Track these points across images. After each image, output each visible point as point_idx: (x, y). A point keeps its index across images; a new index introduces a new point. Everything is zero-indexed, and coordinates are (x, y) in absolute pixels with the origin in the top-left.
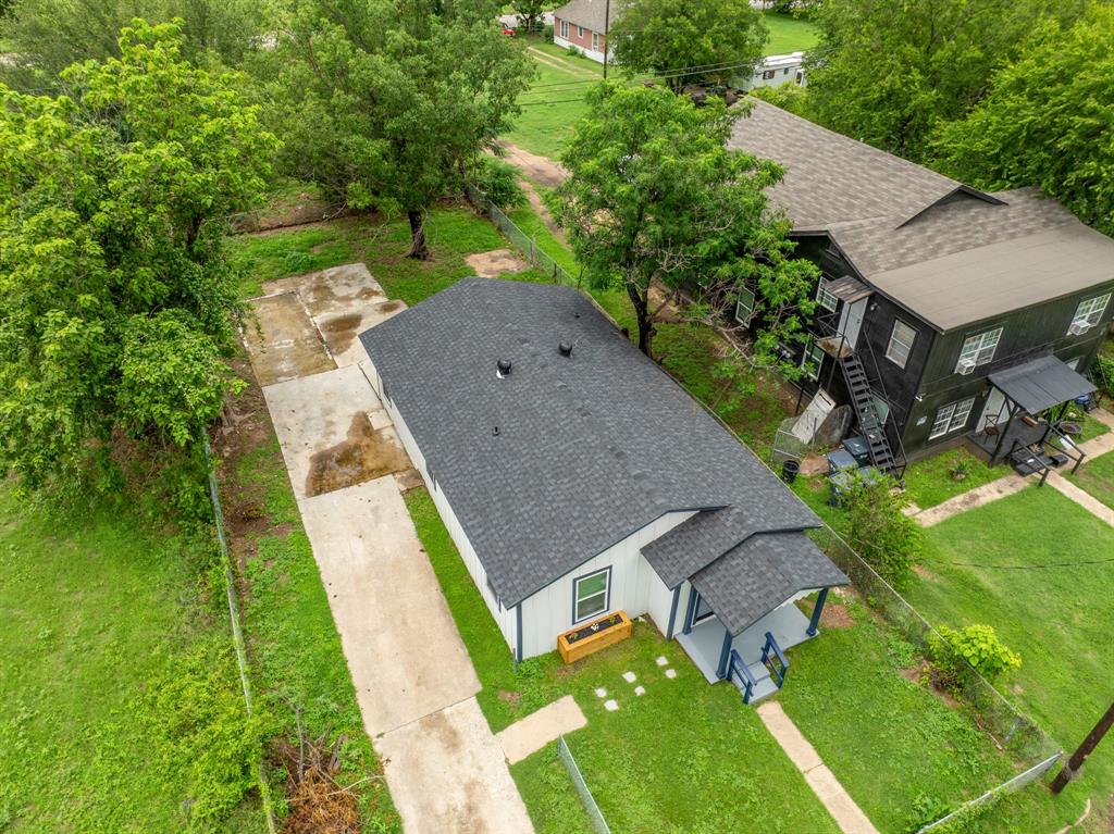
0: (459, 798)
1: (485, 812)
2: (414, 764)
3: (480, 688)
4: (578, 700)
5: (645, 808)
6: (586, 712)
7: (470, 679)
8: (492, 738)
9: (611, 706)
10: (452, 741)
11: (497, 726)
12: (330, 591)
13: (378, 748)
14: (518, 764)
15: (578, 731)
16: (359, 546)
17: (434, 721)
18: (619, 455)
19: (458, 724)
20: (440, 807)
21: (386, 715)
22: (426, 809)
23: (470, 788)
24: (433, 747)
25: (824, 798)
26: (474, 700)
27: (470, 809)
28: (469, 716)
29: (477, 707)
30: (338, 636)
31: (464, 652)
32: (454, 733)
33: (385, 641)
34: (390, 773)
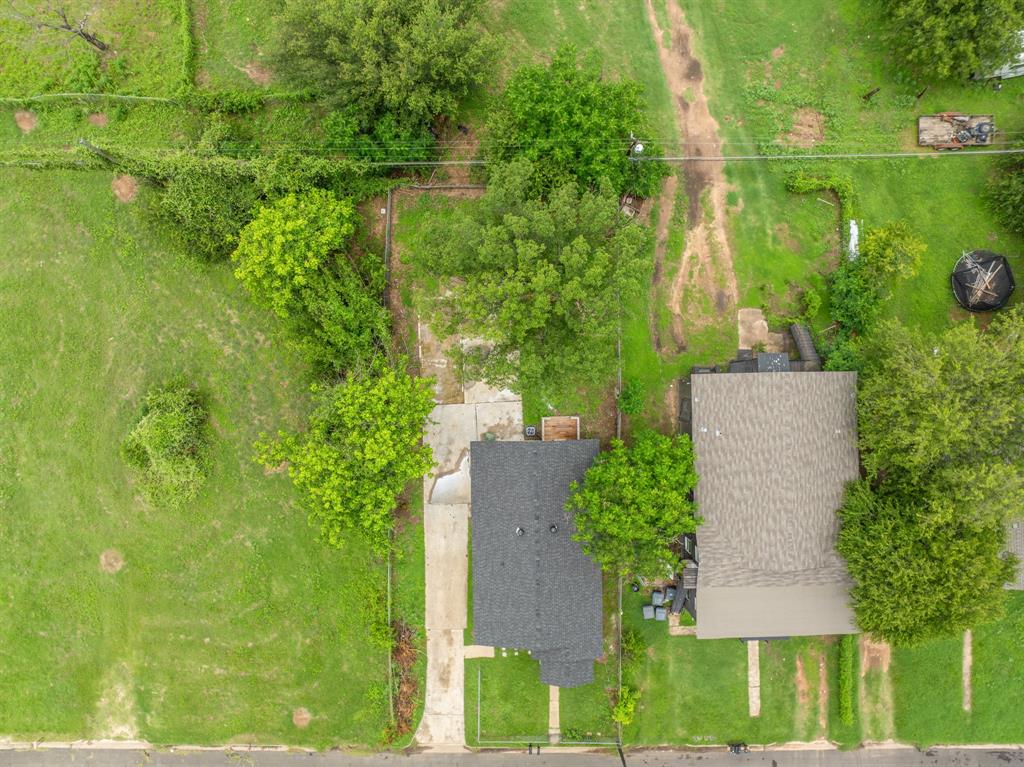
0: (446, 661)
1: (452, 669)
2: (436, 644)
3: (466, 627)
4: (495, 648)
5: (497, 692)
6: (495, 653)
7: (464, 621)
8: (463, 647)
9: (505, 655)
10: (451, 642)
11: (466, 643)
12: (427, 561)
13: (427, 634)
14: (468, 659)
15: (489, 658)
16: (443, 542)
17: (447, 632)
18: (538, 615)
19: (454, 637)
20: (440, 661)
21: (433, 623)
22: (436, 660)
23: (451, 659)
24: (443, 642)
25: (551, 709)
26: (462, 631)
27: (448, 666)
28: (459, 636)
29: (462, 635)
30: (425, 585)
31: (466, 610)
32: (452, 639)
33: (441, 594)
34: (429, 643)
